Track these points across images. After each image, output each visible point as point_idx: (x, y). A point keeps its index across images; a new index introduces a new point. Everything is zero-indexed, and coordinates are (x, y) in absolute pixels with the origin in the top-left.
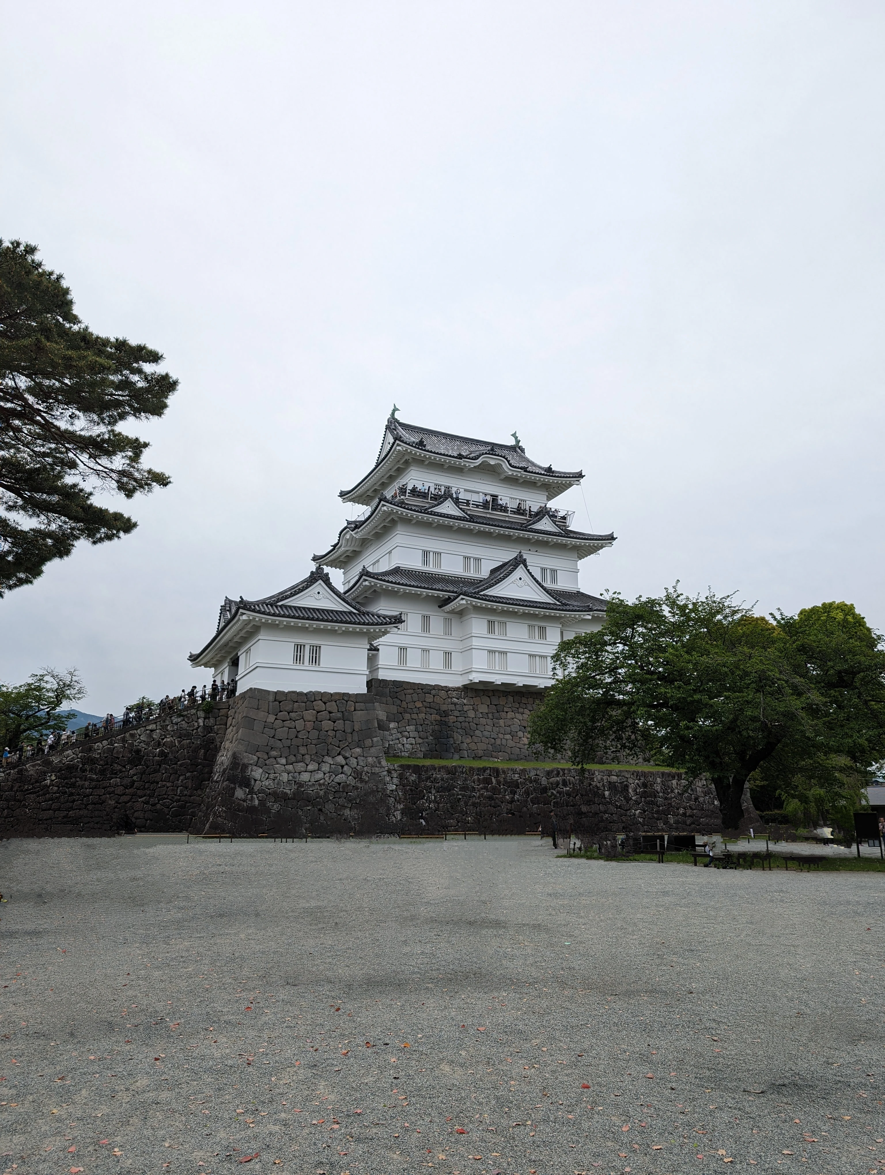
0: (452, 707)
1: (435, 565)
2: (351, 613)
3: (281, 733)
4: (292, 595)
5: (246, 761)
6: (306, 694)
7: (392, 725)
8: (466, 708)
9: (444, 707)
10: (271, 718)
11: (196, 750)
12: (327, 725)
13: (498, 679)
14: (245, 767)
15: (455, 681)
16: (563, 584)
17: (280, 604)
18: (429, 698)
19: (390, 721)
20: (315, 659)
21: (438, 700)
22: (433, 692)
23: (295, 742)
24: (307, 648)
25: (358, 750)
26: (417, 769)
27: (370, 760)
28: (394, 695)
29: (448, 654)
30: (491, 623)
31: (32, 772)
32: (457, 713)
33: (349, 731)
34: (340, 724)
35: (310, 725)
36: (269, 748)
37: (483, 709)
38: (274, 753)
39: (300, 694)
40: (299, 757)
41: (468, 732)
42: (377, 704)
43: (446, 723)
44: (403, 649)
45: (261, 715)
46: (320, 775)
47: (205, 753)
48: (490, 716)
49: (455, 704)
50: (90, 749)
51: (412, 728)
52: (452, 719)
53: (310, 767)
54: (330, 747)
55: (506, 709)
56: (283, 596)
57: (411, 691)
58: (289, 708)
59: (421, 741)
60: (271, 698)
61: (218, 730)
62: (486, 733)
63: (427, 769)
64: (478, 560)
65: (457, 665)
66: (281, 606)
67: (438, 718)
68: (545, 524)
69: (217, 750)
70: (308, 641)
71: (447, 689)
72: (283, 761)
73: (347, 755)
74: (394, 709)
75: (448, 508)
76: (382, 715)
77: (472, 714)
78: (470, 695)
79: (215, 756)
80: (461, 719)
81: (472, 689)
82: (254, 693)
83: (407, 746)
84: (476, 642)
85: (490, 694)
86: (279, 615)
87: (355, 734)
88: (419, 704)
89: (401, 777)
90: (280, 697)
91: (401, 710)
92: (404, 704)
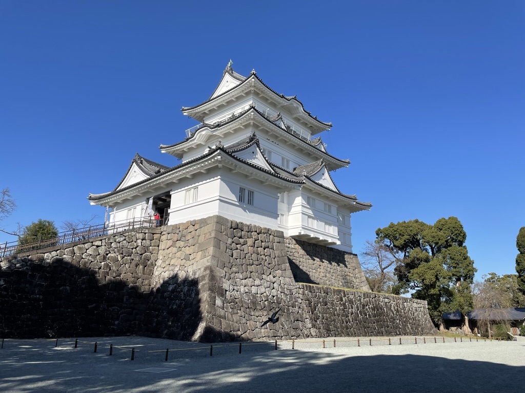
2: (271, 171)
3: (236, 253)
5: (218, 274)
6: (248, 226)
10: (230, 241)
12: (261, 250)
13: (312, 234)
14: (219, 279)
15: (286, 233)
23: (245, 261)
24: (246, 191)
25: (279, 272)
29: (282, 215)
33: (273, 257)
34: (268, 251)
36: (231, 265)
37: (301, 252)
38: (234, 269)
39: (245, 225)
40: (249, 274)
45: (224, 238)
48: (305, 257)
53: (257, 283)
54: (264, 268)
55: (310, 254)
58: (239, 235)
60: (229, 225)
62: (305, 268)
70: (247, 186)
72: (240, 276)
84: (303, 209)
87: (276, 259)
90: (233, 226)
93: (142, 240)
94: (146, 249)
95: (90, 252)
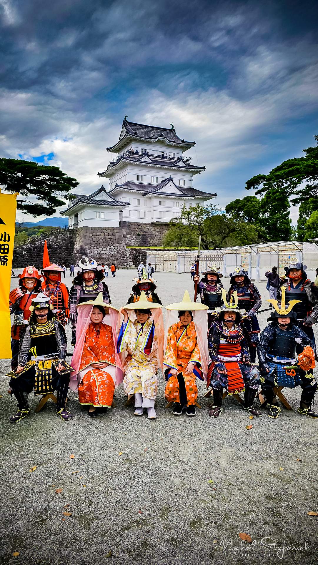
0: (147, 230)
1: (141, 180)
2: (113, 201)
3: (94, 240)
4: (94, 196)
5: (85, 248)
6: (101, 228)
7: (128, 236)
8: (152, 230)
9: (145, 230)
10: (91, 235)
11: (68, 244)
12: (108, 237)
13: (162, 221)
14: (84, 249)
15: (149, 221)
16: (187, 185)
17: (91, 199)
18: (140, 227)
19: (127, 234)
20: (103, 217)
21: (143, 228)
22: (141, 225)
23: (99, 242)
24: (100, 213)
25: (118, 244)
26: (136, 250)
27: (121, 247)
28: (129, 226)
29: (146, 212)
30: (160, 202)
31: (18, 251)
32: (149, 232)
33: (114, 238)
34: (112, 237)
35: (103, 237)
36: (91, 244)
37: (158, 230)
38: (93, 245)
39: (99, 228)
40: (100, 247)
41: (152, 238)
42: (123, 229)
43: (145, 235)
44: (131, 211)
45: (88, 234)
46: (107, 252)
47: (71, 245)
48: (160, 232)
49: (148, 229)
50: (35, 244)
51: (135, 237)
52: (147, 234)
53: (104, 250)
54: (109, 244)
55: (165, 230)
56: (91, 196)
57: (134, 225)
58: (96, 232)
59: (137, 241)
60: (90, 229)
61: (74, 238)
62: (158, 238)
63: (139, 250)
64: (156, 178)
65: (149, 216)
66: (91, 200)
67: (143, 233)
68: (181, 164)
69: (74, 244)
70: (100, 211)
71: (146, 224)
72: (95, 248)
73: (114, 246)
74: (129, 231)
75: (146, 159)
76: (125, 233)
77: (154, 232)
78: (153, 226)
79: (74, 246)
80: (150, 234)
81: (154, 224)
82: (85, 228)
83: (133, 242)
84: (155, 208)
85: (160, 225)
86: (91, 203)
87: (116, 240)
88: (136, 229)
89: (131, 252)
90: (93, 229)
91: (131, 231)
92: (132, 229)
93: (69, 234)
94: (71, 238)
95: (51, 240)
